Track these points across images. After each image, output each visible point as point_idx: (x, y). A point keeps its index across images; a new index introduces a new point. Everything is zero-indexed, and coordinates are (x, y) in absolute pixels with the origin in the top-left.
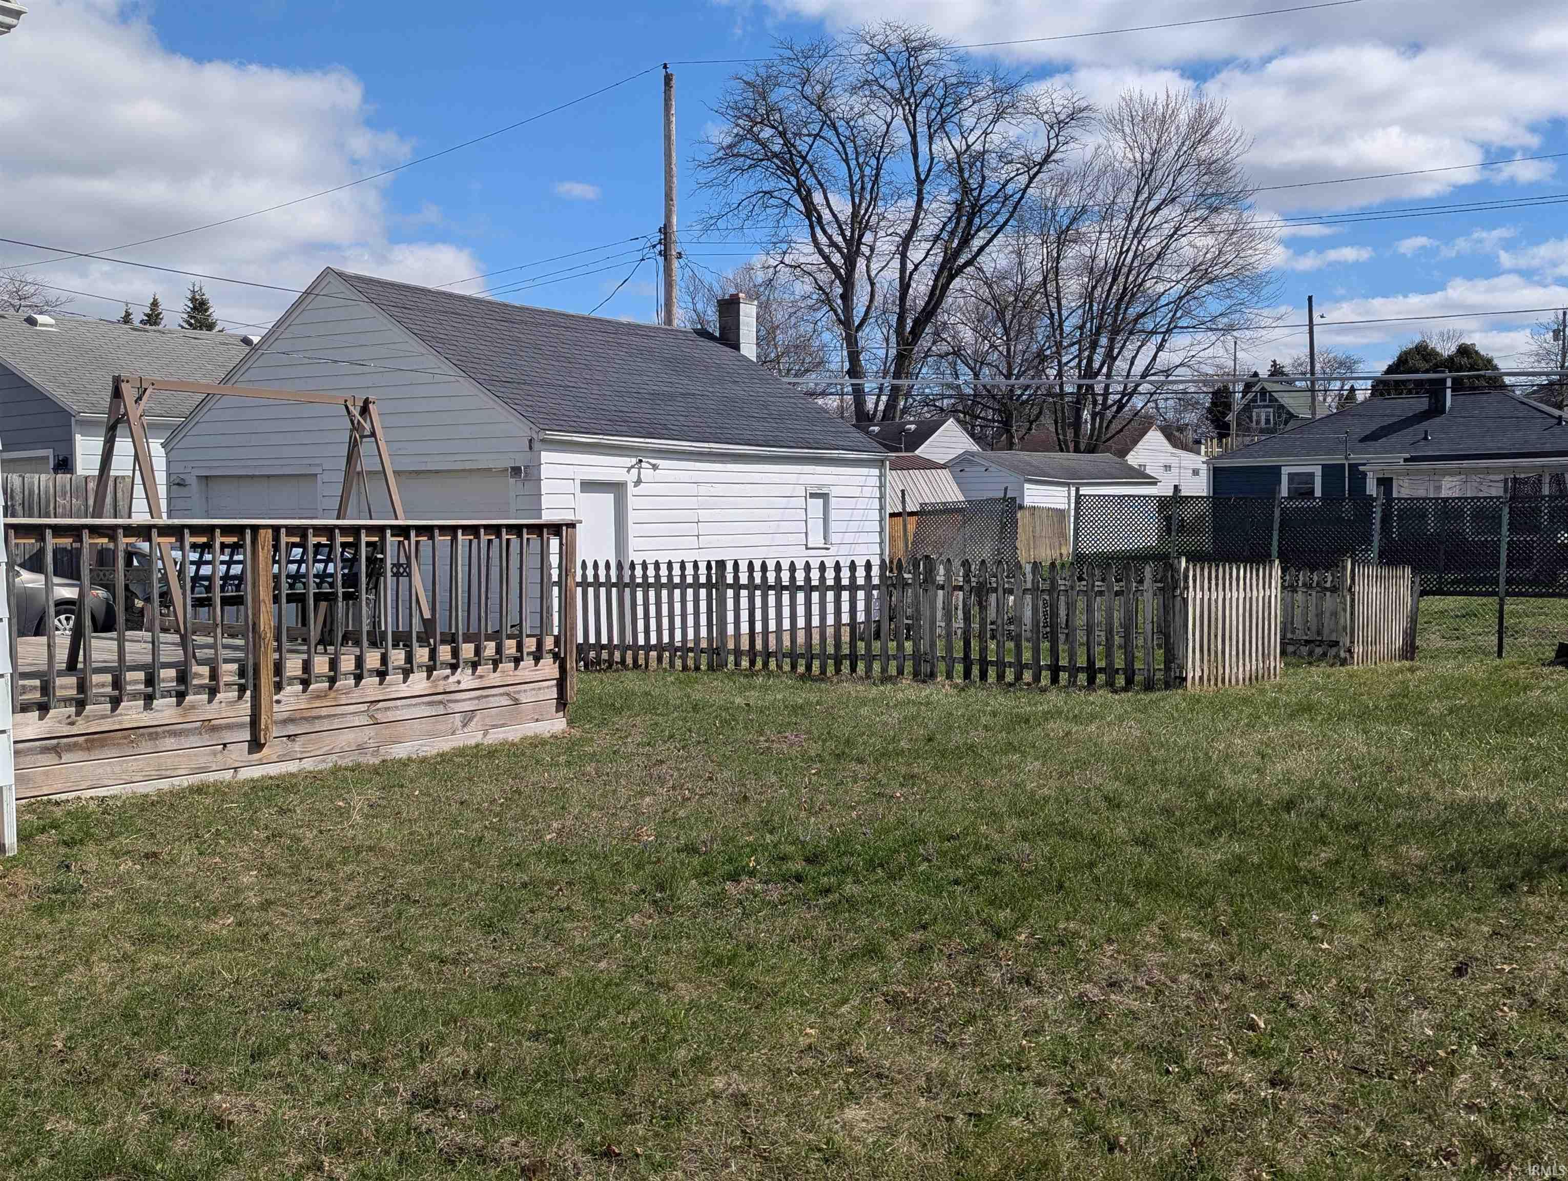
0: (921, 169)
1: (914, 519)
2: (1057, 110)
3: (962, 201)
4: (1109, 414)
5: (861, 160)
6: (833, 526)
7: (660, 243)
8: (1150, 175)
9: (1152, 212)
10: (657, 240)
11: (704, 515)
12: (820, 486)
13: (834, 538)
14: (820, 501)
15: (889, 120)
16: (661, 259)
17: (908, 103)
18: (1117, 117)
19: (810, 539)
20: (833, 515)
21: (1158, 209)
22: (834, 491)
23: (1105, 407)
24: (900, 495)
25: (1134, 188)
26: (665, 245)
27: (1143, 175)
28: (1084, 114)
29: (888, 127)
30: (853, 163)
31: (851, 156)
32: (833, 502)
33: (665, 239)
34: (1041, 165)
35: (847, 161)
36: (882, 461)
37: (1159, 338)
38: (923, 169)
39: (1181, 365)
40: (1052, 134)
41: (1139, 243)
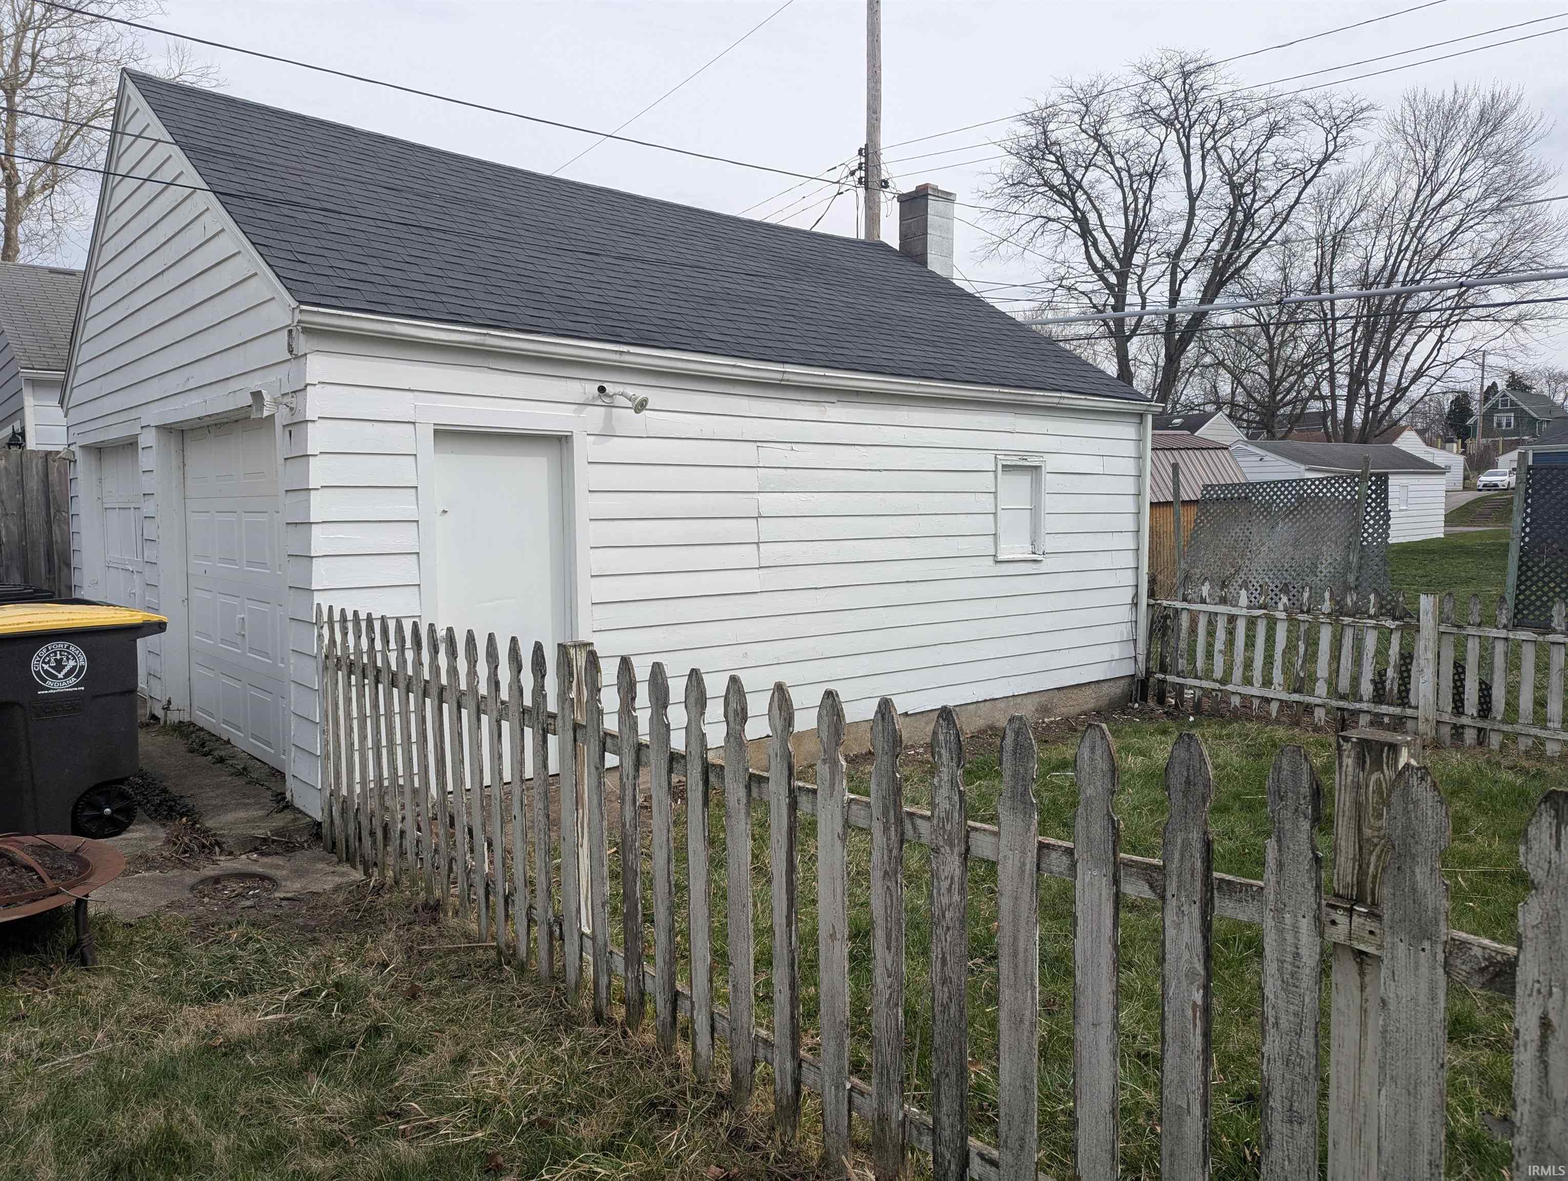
0: (1193, 187)
1: (1193, 511)
2: (1336, 113)
3: (1235, 206)
4: (1383, 408)
5: (1135, 187)
6: (1049, 523)
7: (860, 168)
8: (1432, 175)
9: (1433, 209)
10: (854, 166)
11: (769, 503)
12: (1024, 454)
13: (1049, 544)
14: (1025, 480)
15: (1162, 139)
16: (861, 191)
17: (1183, 126)
18: (1399, 119)
19: (1002, 545)
20: (1049, 503)
21: (1443, 203)
22: (1051, 463)
23: (1379, 402)
24: (1170, 470)
25: (1415, 187)
26: (866, 171)
27: (1425, 173)
28: (1365, 114)
29: (1162, 144)
30: (1127, 190)
31: (1126, 182)
32: (1050, 482)
33: (866, 163)
34: (1321, 164)
35: (1121, 186)
36: (1141, 416)
37: (1438, 331)
38: (1195, 185)
39: (1462, 358)
40: (1330, 137)
41: (1419, 240)
